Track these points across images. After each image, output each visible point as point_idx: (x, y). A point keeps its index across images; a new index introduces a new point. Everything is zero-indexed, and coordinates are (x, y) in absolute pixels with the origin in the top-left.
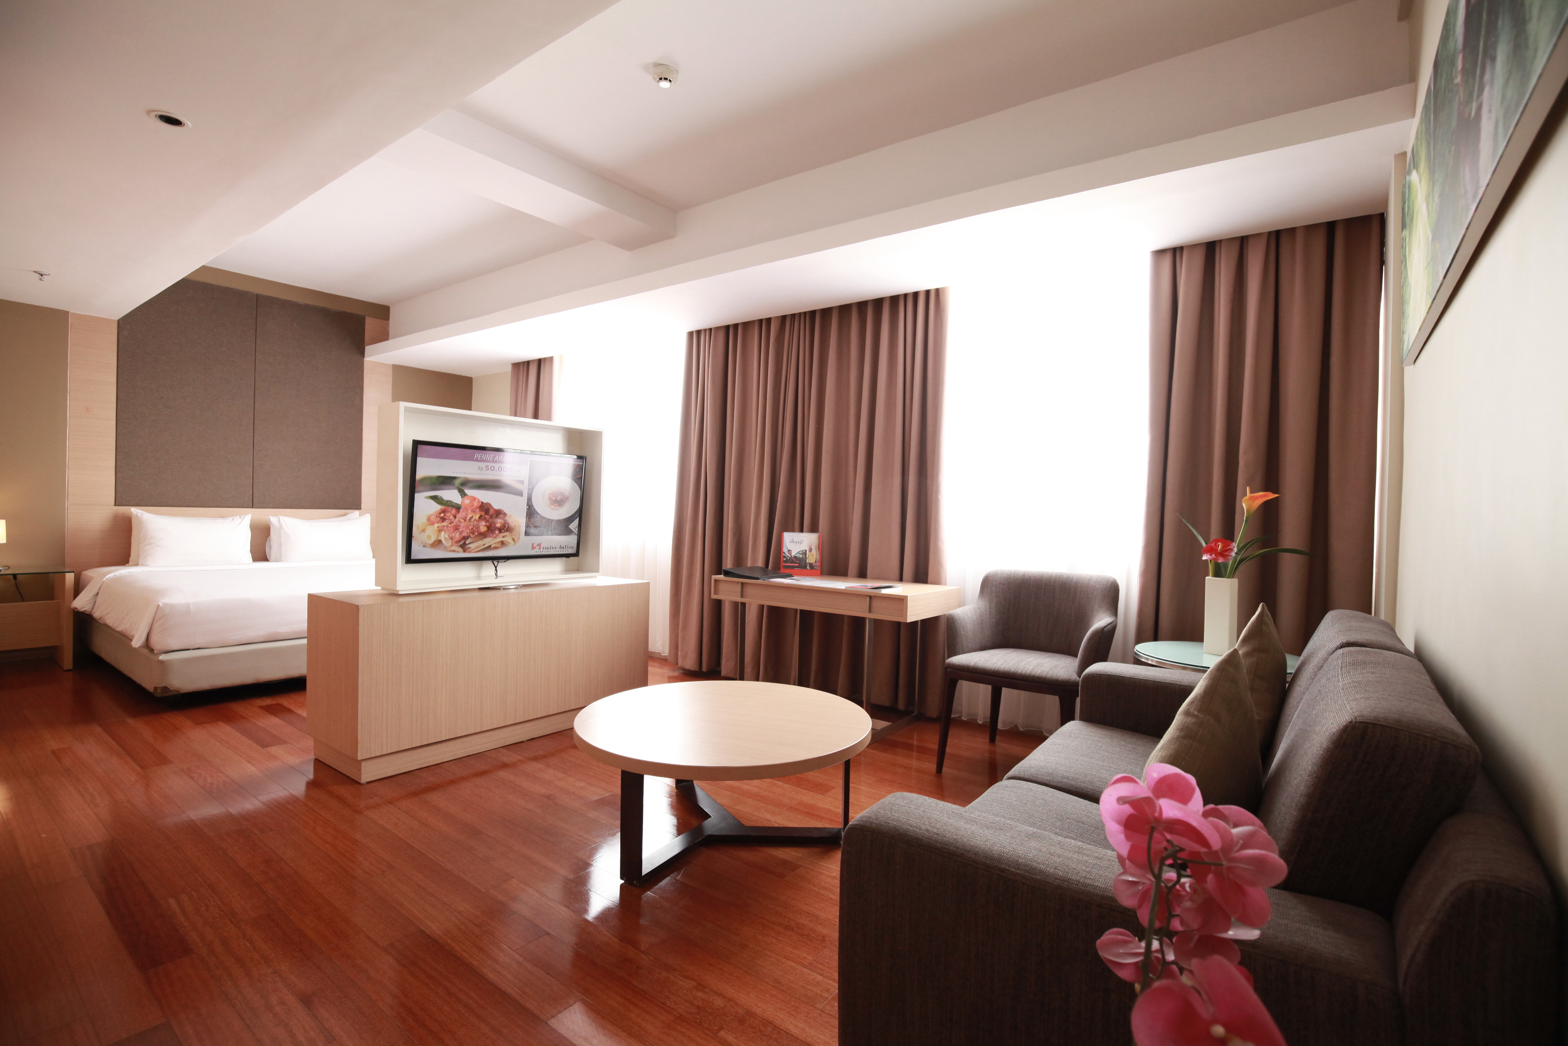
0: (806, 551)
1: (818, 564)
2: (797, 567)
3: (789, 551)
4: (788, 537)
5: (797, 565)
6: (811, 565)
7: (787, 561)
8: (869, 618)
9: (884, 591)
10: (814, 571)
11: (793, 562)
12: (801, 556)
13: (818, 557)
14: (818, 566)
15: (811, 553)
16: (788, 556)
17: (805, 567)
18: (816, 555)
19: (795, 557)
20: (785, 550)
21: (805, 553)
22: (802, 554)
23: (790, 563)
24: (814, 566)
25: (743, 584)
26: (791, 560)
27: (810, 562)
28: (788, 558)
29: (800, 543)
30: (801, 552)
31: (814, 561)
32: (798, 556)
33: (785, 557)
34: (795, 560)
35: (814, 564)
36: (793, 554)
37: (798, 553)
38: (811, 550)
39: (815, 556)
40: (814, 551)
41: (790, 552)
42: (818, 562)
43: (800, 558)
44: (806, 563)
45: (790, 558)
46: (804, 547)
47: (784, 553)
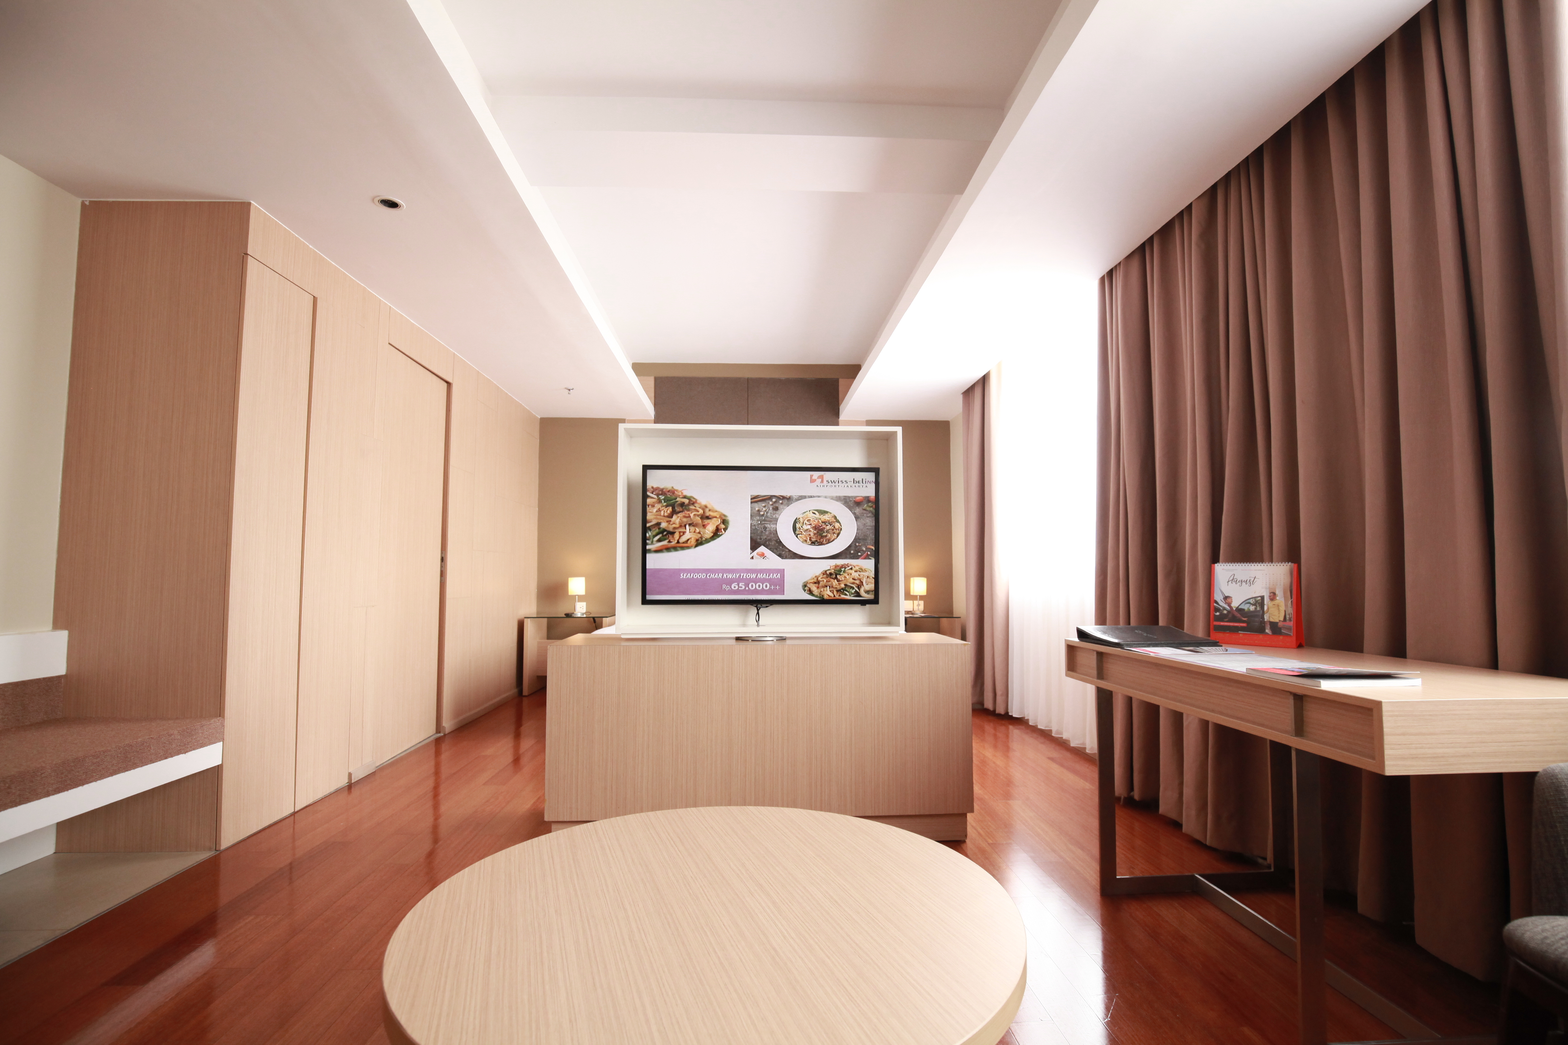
0: (1263, 598)
1: (1291, 624)
2: (1243, 629)
3: (1226, 598)
4: (1223, 571)
5: (1244, 625)
6: (1274, 626)
7: (1222, 618)
8: (1298, 751)
9: (1327, 685)
10: (1281, 637)
11: (1234, 619)
12: (1252, 608)
13: (1291, 610)
14: (1289, 629)
15: (1274, 602)
16: (1224, 609)
17: (1261, 630)
18: (1286, 606)
19: (1239, 610)
20: (1218, 597)
21: (1260, 602)
22: (1254, 604)
23: (1227, 622)
24: (1280, 629)
25: (1100, 655)
26: (1230, 616)
27: (1272, 620)
28: (1225, 612)
29: (1250, 582)
30: (1252, 601)
31: (1282, 619)
32: (1246, 607)
33: (1217, 610)
34: (1238, 615)
35: (1280, 624)
36: (1235, 604)
37: (1246, 602)
38: (1273, 596)
39: (1282, 608)
40: (1280, 598)
41: (1229, 600)
42: (1290, 620)
43: (1249, 612)
44: (1263, 624)
45: (1229, 612)
46: (1259, 590)
47: (1216, 602)
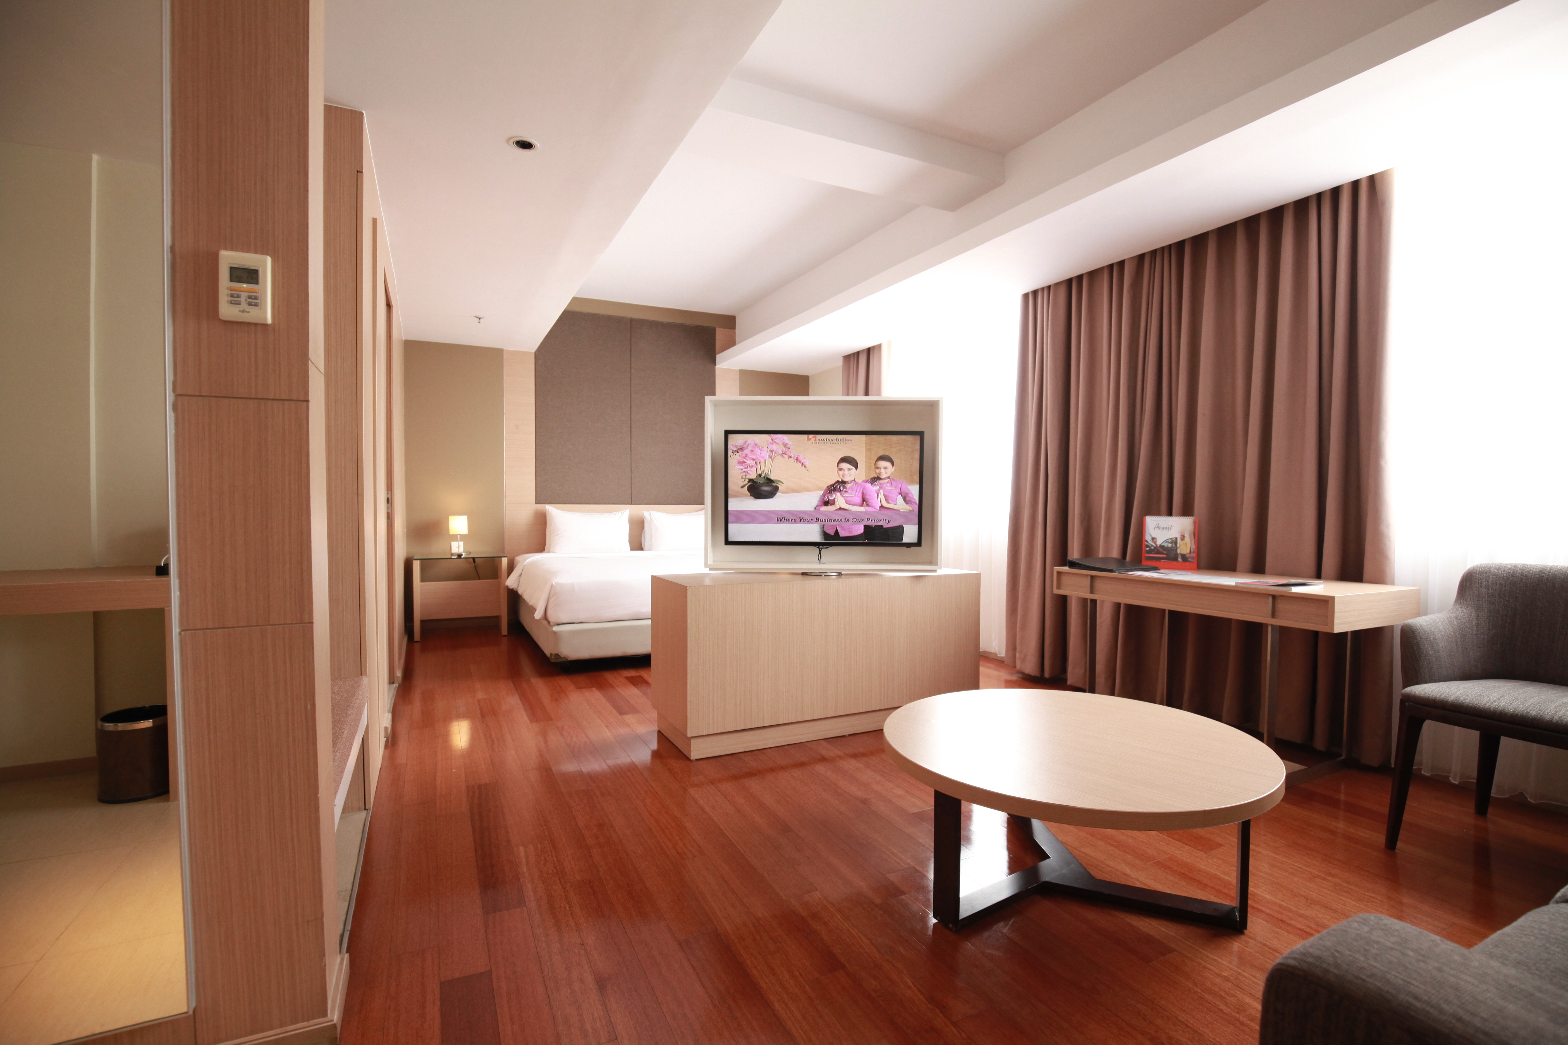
0: (1176, 539)
1: (1193, 555)
2: (1164, 558)
3: (1153, 539)
4: (1151, 522)
5: (1165, 556)
6: (1184, 557)
7: (1150, 551)
8: (1272, 626)
9: (1295, 590)
10: (1188, 563)
11: (1158, 552)
12: (1170, 545)
13: (1194, 547)
14: (1193, 558)
15: (1183, 542)
16: (1152, 546)
17: (1175, 559)
18: (1191, 544)
19: (1161, 546)
20: (1148, 538)
21: (1175, 542)
22: (1171, 543)
23: (1154, 554)
24: (1187, 558)
25: (1092, 577)
26: (1156, 550)
27: (1182, 553)
28: (1152, 548)
29: (1168, 529)
30: (1170, 541)
31: (1188, 552)
32: (1165, 545)
33: (1147, 546)
34: (1160, 549)
35: (1187, 555)
36: (1159, 543)
37: (1166, 541)
38: (1183, 538)
39: (1189, 545)
40: (1187, 539)
41: (1155, 540)
42: (1194, 552)
43: (1168, 548)
44: (1176, 554)
45: (1155, 548)
46: (1174, 534)
47: (1147, 541)
